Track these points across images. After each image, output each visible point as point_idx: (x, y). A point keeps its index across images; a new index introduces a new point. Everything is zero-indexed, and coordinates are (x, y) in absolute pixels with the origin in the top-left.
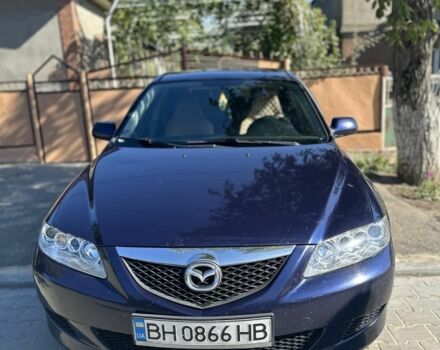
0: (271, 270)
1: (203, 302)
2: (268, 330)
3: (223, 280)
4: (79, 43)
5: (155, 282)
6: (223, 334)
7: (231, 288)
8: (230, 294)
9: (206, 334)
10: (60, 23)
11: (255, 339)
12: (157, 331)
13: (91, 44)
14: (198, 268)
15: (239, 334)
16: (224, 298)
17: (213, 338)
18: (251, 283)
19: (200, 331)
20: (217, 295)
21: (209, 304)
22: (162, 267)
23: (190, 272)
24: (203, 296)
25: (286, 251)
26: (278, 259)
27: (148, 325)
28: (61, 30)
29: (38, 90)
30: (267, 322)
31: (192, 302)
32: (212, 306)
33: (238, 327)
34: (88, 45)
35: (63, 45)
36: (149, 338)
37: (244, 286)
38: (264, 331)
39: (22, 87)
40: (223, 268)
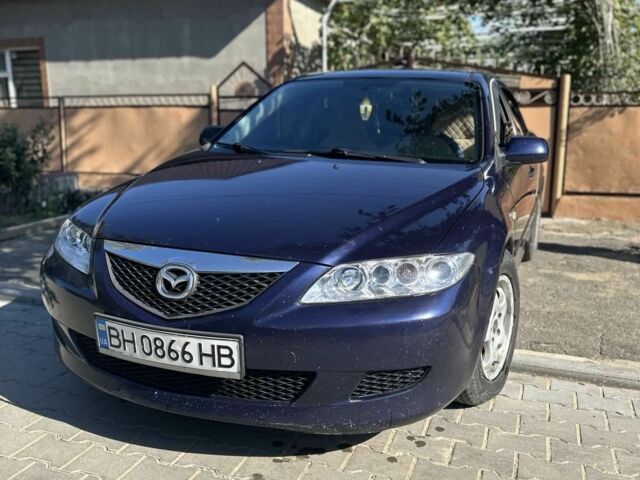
0: (259, 287)
1: (172, 312)
2: (235, 356)
3: (199, 289)
4: (288, 51)
5: (128, 283)
6: (184, 352)
7: (204, 300)
8: (203, 307)
9: (165, 348)
10: (267, 23)
11: (220, 365)
12: (117, 337)
13: (307, 54)
14: (173, 271)
15: (202, 355)
16: (195, 311)
17: (173, 355)
18: (230, 298)
19: (158, 343)
20: (187, 306)
21: (176, 315)
22: (139, 266)
23: (163, 274)
24: (172, 305)
25: (284, 267)
26: (272, 275)
27: (110, 328)
28: (267, 32)
29: (222, 106)
30: (234, 345)
31: (160, 310)
32: (179, 317)
33: (200, 345)
34: (302, 54)
35: (268, 52)
36: (112, 345)
37: (221, 301)
38: (230, 356)
39: (203, 101)
40: (201, 275)
